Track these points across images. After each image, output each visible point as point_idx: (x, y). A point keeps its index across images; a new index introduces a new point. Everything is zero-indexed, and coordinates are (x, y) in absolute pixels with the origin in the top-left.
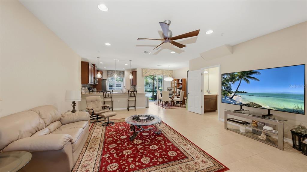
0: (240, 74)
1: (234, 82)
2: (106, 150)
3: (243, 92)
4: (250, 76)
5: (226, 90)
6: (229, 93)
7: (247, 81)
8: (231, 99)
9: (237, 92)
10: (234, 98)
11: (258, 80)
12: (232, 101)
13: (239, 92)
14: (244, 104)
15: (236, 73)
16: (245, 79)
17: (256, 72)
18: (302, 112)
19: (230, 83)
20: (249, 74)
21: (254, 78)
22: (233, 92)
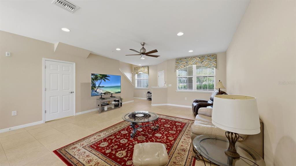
0: (101, 76)
1: (97, 81)
2: (178, 132)
3: (103, 87)
4: (106, 78)
5: (93, 86)
6: (94, 88)
7: (105, 80)
8: (96, 91)
9: (99, 87)
10: (97, 91)
11: (109, 80)
12: (96, 93)
13: (100, 87)
14: (104, 93)
15: (98, 75)
16: (104, 79)
17: (109, 76)
18: (120, 92)
19: (95, 81)
20: (106, 77)
21: (108, 79)
22: (97, 87)
